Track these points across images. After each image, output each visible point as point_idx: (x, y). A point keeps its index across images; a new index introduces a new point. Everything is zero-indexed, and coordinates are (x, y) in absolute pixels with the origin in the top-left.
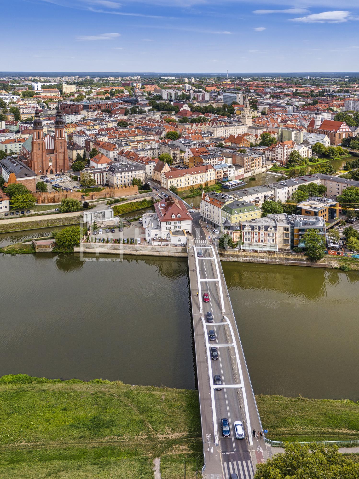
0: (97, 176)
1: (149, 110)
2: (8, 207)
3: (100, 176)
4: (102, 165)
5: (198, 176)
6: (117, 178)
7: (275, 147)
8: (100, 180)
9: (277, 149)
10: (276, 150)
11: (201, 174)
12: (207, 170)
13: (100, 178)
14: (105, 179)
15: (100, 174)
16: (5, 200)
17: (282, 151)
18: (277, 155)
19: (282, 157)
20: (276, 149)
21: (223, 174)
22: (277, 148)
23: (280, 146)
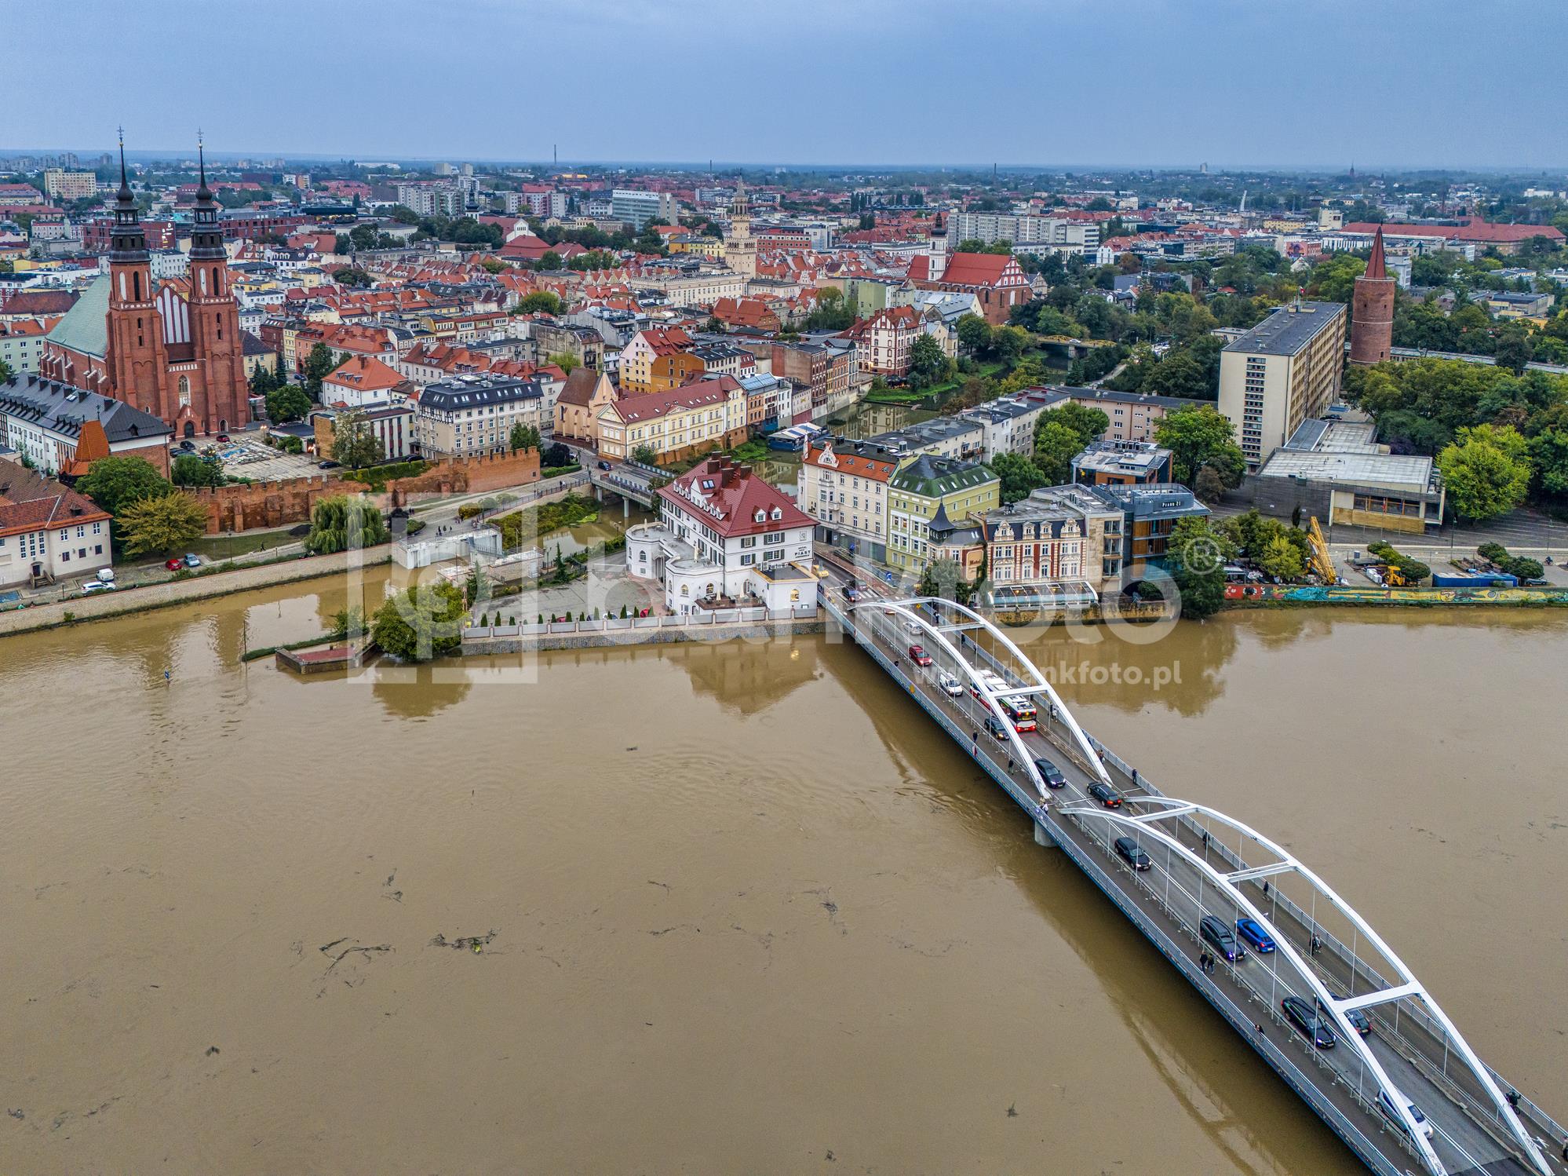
0: (382, 429)
1: (413, 239)
2: (107, 549)
3: (391, 428)
4: (375, 394)
5: (705, 414)
6: (458, 430)
7: (869, 329)
8: (392, 442)
9: (876, 334)
10: (874, 337)
11: (713, 407)
12: (726, 392)
13: (391, 434)
14: (407, 440)
15: (391, 421)
16: (95, 522)
17: (893, 339)
18: (876, 354)
19: (892, 359)
20: (873, 331)
21: (766, 407)
22: (877, 330)
23: (885, 324)
